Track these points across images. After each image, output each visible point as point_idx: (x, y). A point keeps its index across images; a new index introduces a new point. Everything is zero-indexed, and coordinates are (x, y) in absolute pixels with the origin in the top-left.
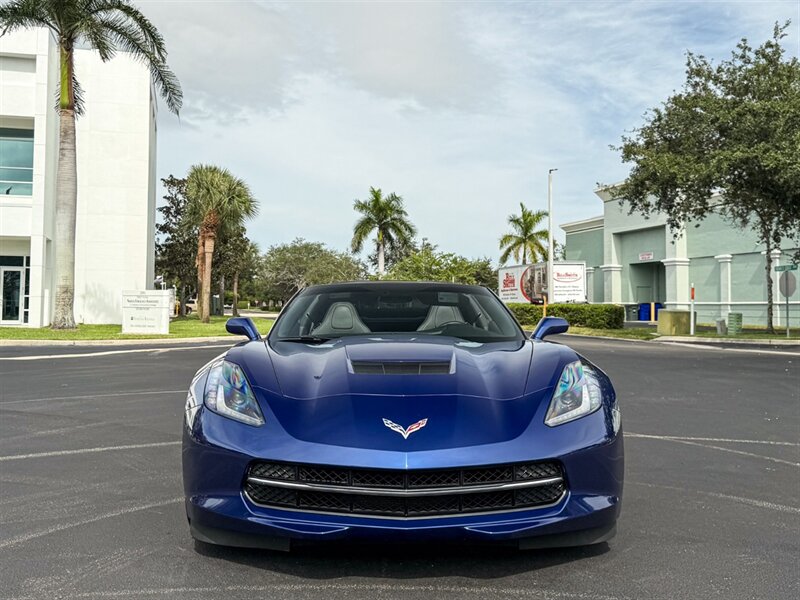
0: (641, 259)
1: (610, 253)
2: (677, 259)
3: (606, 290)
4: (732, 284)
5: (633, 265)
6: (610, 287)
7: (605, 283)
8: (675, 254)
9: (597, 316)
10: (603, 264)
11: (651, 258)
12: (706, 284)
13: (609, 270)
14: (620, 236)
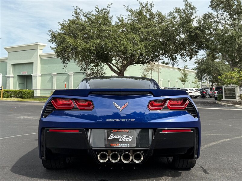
0: (22, 74)
1: (10, 71)
2: (38, 74)
3: (7, 84)
4: (57, 83)
5: (19, 76)
6: (9, 83)
7: (7, 82)
8: (37, 72)
9: (28, 94)
10: (7, 75)
11: (27, 73)
12: (48, 82)
13: (9, 77)
14: (14, 65)
